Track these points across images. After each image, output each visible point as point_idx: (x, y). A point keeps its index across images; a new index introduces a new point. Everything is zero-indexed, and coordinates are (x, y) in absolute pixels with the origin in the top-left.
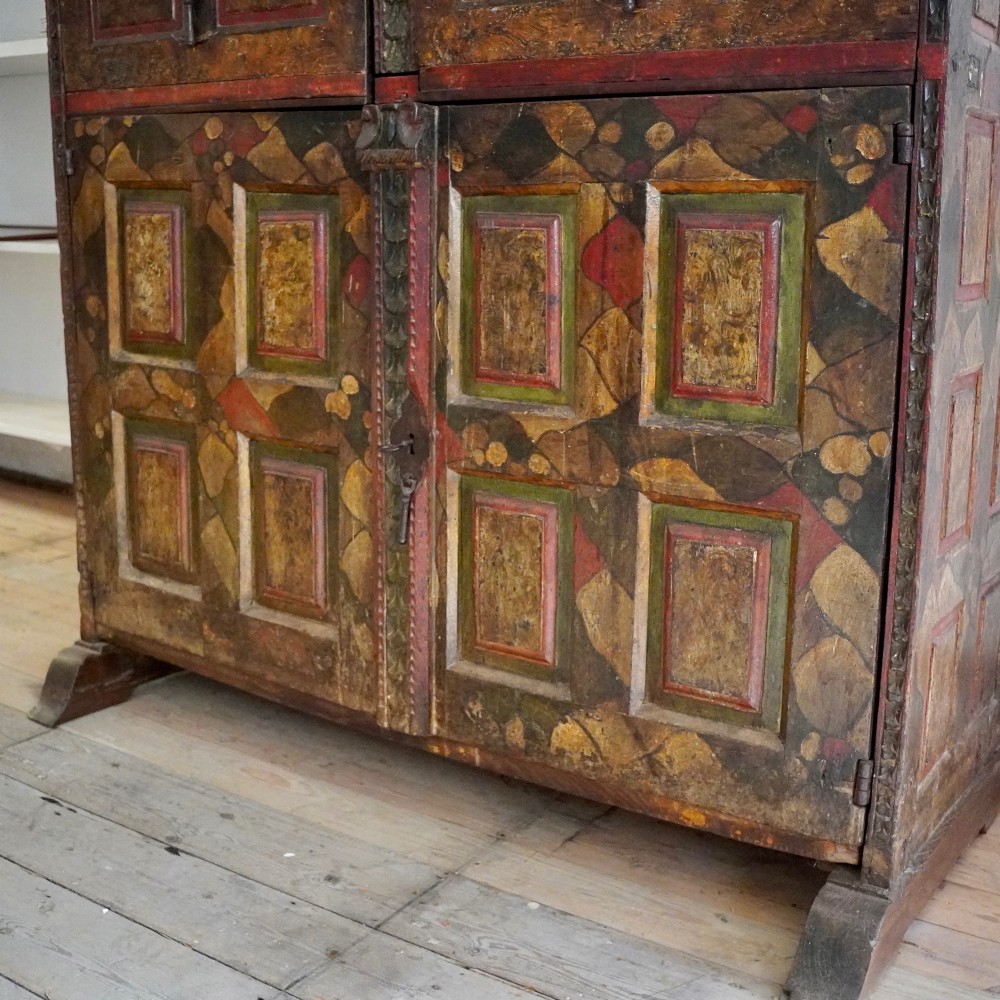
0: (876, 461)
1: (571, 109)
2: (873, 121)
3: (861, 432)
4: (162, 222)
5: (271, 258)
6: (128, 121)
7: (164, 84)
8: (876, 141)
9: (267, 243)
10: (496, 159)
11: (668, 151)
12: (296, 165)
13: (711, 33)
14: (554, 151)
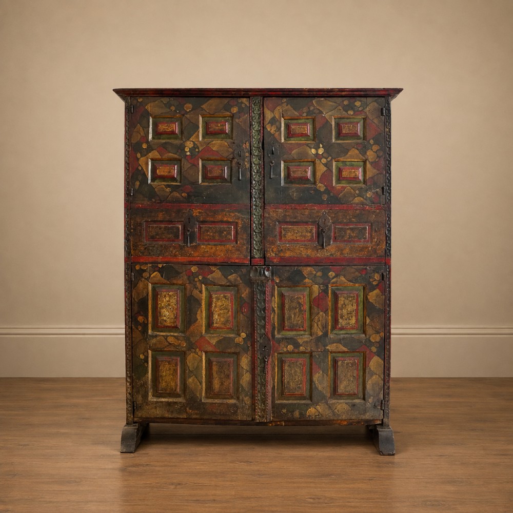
0: (382, 338)
1: (309, 269)
2: (378, 273)
3: (378, 332)
4: (173, 295)
5: (216, 304)
6: (160, 266)
7: (175, 256)
8: (378, 276)
9: (214, 300)
10: (289, 279)
11: (334, 278)
12: (225, 280)
13: (342, 254)
14: (305, 278)
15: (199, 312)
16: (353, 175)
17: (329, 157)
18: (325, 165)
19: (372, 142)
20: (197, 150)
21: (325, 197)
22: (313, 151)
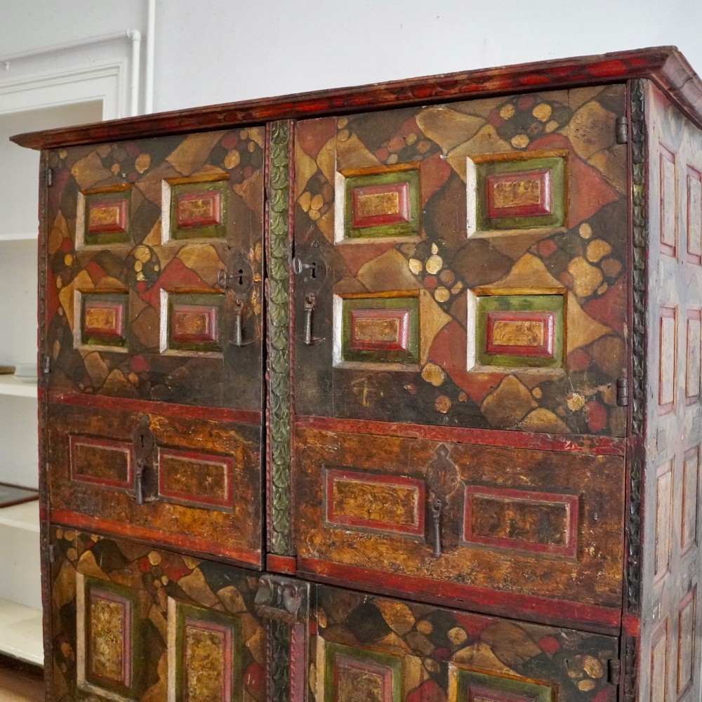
1: (399, 606)
2: (595, 655)
4: (116, 609)
5: (193, 651)
6: (95, 538)
7: (120, 520)
8: (597, 667)
9: (191, 641)
10: (349, 625)
11: (462, 646)
12: (212, 596)
13: (490, 579)
14: (388, 630)
15: (161, 662)
16: (523, 341)
17: (455, 283)
18: (446, 307)
19: (585, 231)
20: (156, 269)
21: (443, 405)
22: (415, 266)
